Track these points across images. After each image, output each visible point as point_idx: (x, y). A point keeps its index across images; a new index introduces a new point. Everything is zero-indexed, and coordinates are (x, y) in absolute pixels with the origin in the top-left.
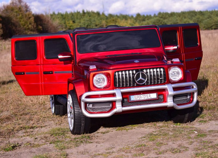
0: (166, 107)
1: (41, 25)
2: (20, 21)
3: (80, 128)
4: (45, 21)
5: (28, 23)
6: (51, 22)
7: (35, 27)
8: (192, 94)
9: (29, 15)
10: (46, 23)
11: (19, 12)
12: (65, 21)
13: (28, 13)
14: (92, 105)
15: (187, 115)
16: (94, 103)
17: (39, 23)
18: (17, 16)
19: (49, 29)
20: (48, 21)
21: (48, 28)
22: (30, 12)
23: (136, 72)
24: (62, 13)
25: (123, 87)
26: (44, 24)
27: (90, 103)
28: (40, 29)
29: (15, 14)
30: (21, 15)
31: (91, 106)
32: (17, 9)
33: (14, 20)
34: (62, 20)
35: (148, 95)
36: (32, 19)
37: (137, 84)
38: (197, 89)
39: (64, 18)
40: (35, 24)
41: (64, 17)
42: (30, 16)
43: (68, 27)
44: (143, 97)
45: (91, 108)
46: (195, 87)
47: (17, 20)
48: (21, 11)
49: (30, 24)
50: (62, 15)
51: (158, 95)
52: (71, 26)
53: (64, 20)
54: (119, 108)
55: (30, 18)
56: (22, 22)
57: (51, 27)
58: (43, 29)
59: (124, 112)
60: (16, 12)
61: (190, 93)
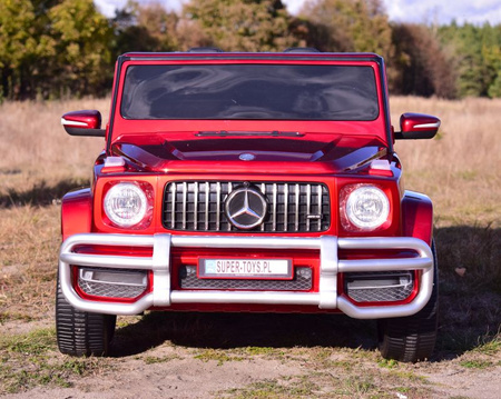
0: (313, 307)
1: (407, 52)
2: (355, 38)
3: (73, 338)
4: (421, 42)
5: (376, 45)
6: (436, 44)
7: (392, 54)
8: (415, 276)
9: (379, 23)
10: (422, 47)
11: (356, 15)
12: (481, 47)
13: (376, 19)
14: (91, 274)
15: (412, 339)
16: (97, 269)
17: (404, 45)
18: (348, 23)
19: (430, 63)
20: (429, 44)
21: (426, 61)
22: (382, 15)
23: (234, 189)
24: (475, 25)
25: (177, 231)
26: (419, 51)
27: (87, 268)
28: (405, 61)
29: (345, 17)
30: (358, 23)
31: (88, 277)
32: (350, 5)
33: (338, 35)
34: (474, 43)
35: (262, 262)
36: (387, 36)
37: (233, 226)
38: (431, 260)
39: (479, 39)
40: (394, 47)
41: (478, 35)
42: (381, 26)
43: (487, 62)
44: (243, 268)
45: (90, 283)
46: (424, 254)
47: (348, 34)
48: (359, 12)
49: (380, 46)
50: (475, 31)
51: (295, 268)
52: (494, 61)
53: (478, 44)
54: (162, 293)
55: (380, 31)
56: (360, 42)
57: (434, 58)
58: (413, 62)
59: (175, 305)
60: (348, 14)
61: (412, 272)
